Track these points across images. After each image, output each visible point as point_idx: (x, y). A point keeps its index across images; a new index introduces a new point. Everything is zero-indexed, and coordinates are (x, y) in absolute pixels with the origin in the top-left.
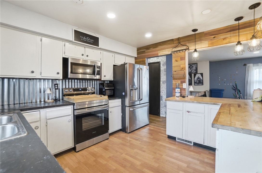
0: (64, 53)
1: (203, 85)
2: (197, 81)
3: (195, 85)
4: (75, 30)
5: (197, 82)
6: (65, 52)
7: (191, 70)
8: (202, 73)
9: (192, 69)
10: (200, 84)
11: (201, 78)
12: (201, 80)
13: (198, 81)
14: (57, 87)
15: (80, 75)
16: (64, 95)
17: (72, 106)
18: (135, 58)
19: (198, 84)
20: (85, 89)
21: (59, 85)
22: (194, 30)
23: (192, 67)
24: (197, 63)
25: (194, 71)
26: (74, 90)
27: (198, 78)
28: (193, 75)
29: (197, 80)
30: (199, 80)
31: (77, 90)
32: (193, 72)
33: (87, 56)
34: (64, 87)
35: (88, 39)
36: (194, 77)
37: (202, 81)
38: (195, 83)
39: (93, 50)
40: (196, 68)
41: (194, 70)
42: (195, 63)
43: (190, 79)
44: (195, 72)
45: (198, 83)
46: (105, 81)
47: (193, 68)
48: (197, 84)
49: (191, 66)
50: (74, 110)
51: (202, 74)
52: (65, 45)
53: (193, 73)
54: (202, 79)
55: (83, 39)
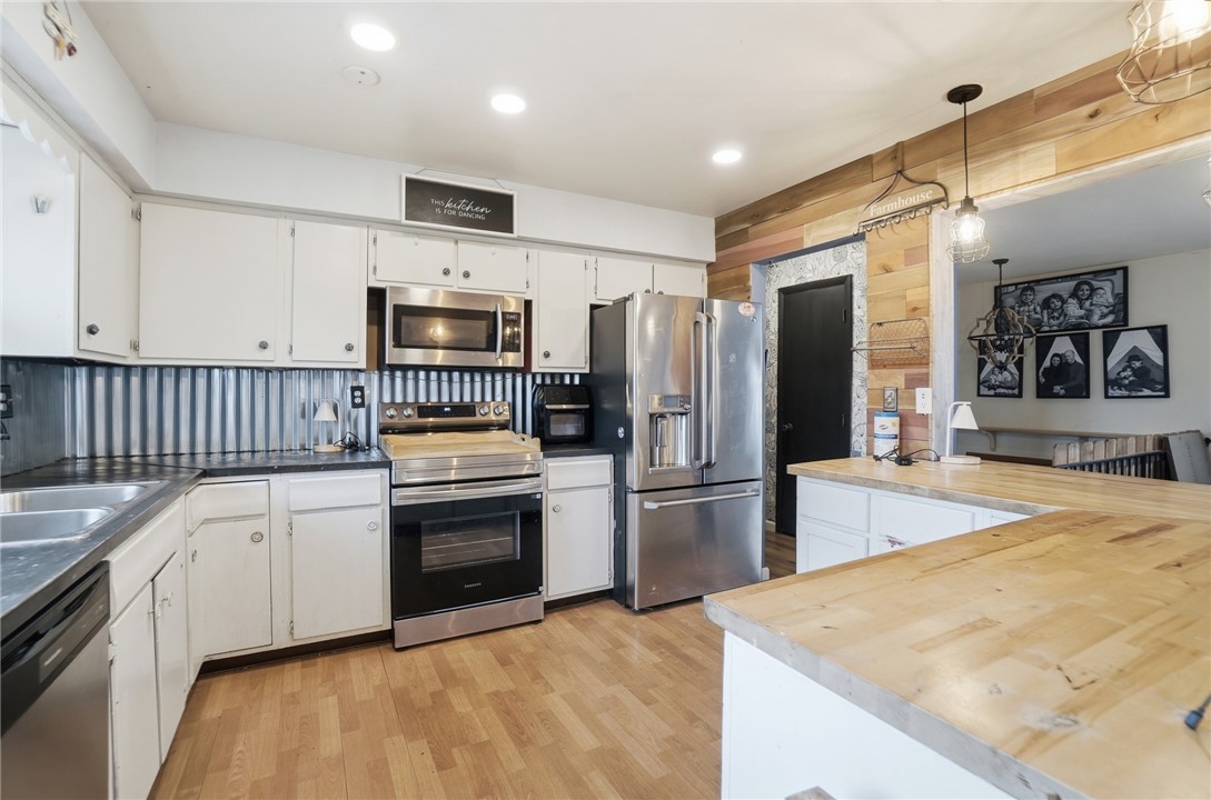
0: (371, 270)
1: (1167, 395)
2: (1123, 375)
3: (1107, 397)
4: (409, 181)
5: (1127, 382)
6: (375, 268)
7: (1082, 312)
8: (1164, 328)
9: (1092, 304)
10: (1147, 392)
11: (1155, 354)
12: (1153, 369)
13: (1134, 374)
14: (362, 397)
15: (440, 353)
16: (383, 431)
17: (386, 472)
18: (709, 265)
19: (1134, 394)
20: (469, 410)
21: (367, 392)
22: (962, 94)
23: (1093, 290)
24: (1125, 270)
25: (1103, 316)
26: (424, 411)
27: (1134, 355)
28: (1096, 338)
29: (1124, 370)
30: (1137, 364)
31: (436, 410)
32: (1095, 319)
33: (466, 275)
34: (387, 399)
35: (465, 208)
36: (1107, 352)
37: (1158, 375)
38: (1108, 383)
39: (493, 248)
40: (1116, 296)
41: (1105, 311)
42: (1113, 271)
43: (1079, 360)
44: (1110, 319)
45: (1131, 386)
46: (562, 375)
47: (1096, 299)
48: (1125, 393)
49: (1086, 287)
50: (392, 486)
51: (1160, 334)
52: (375, 241)
53: (1097, 327)
54: (1160, 362)
55: (442, 208)
